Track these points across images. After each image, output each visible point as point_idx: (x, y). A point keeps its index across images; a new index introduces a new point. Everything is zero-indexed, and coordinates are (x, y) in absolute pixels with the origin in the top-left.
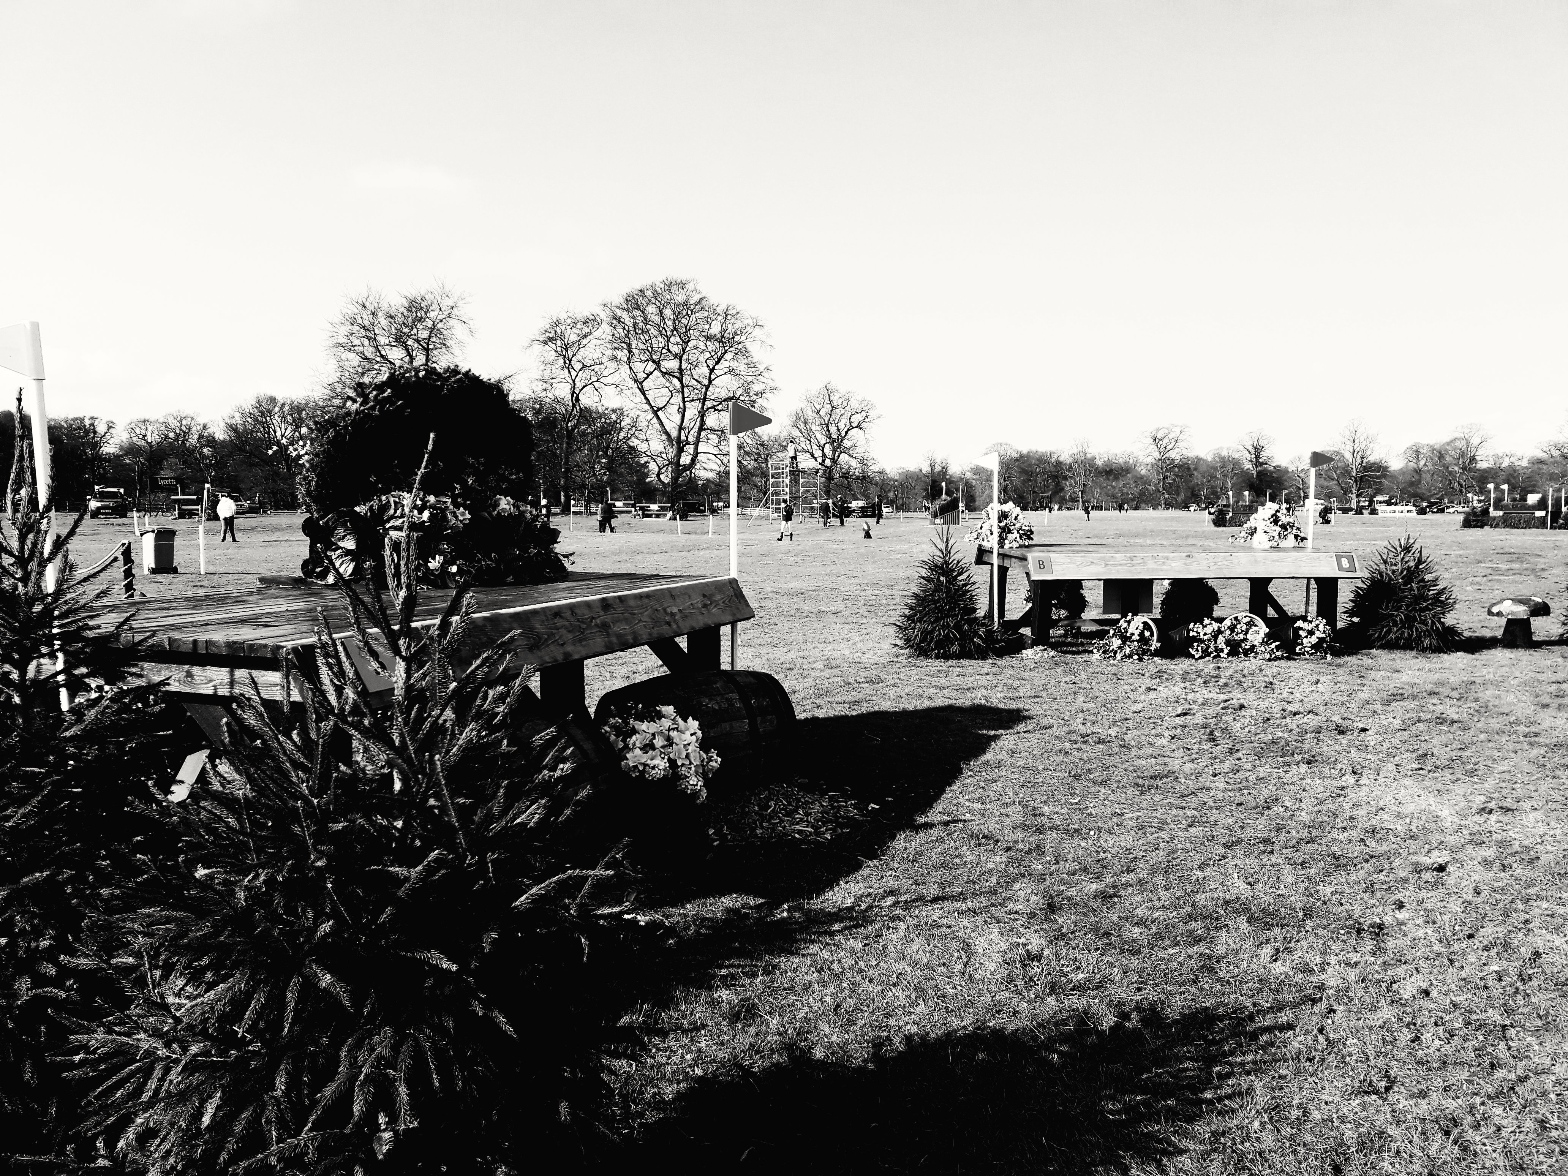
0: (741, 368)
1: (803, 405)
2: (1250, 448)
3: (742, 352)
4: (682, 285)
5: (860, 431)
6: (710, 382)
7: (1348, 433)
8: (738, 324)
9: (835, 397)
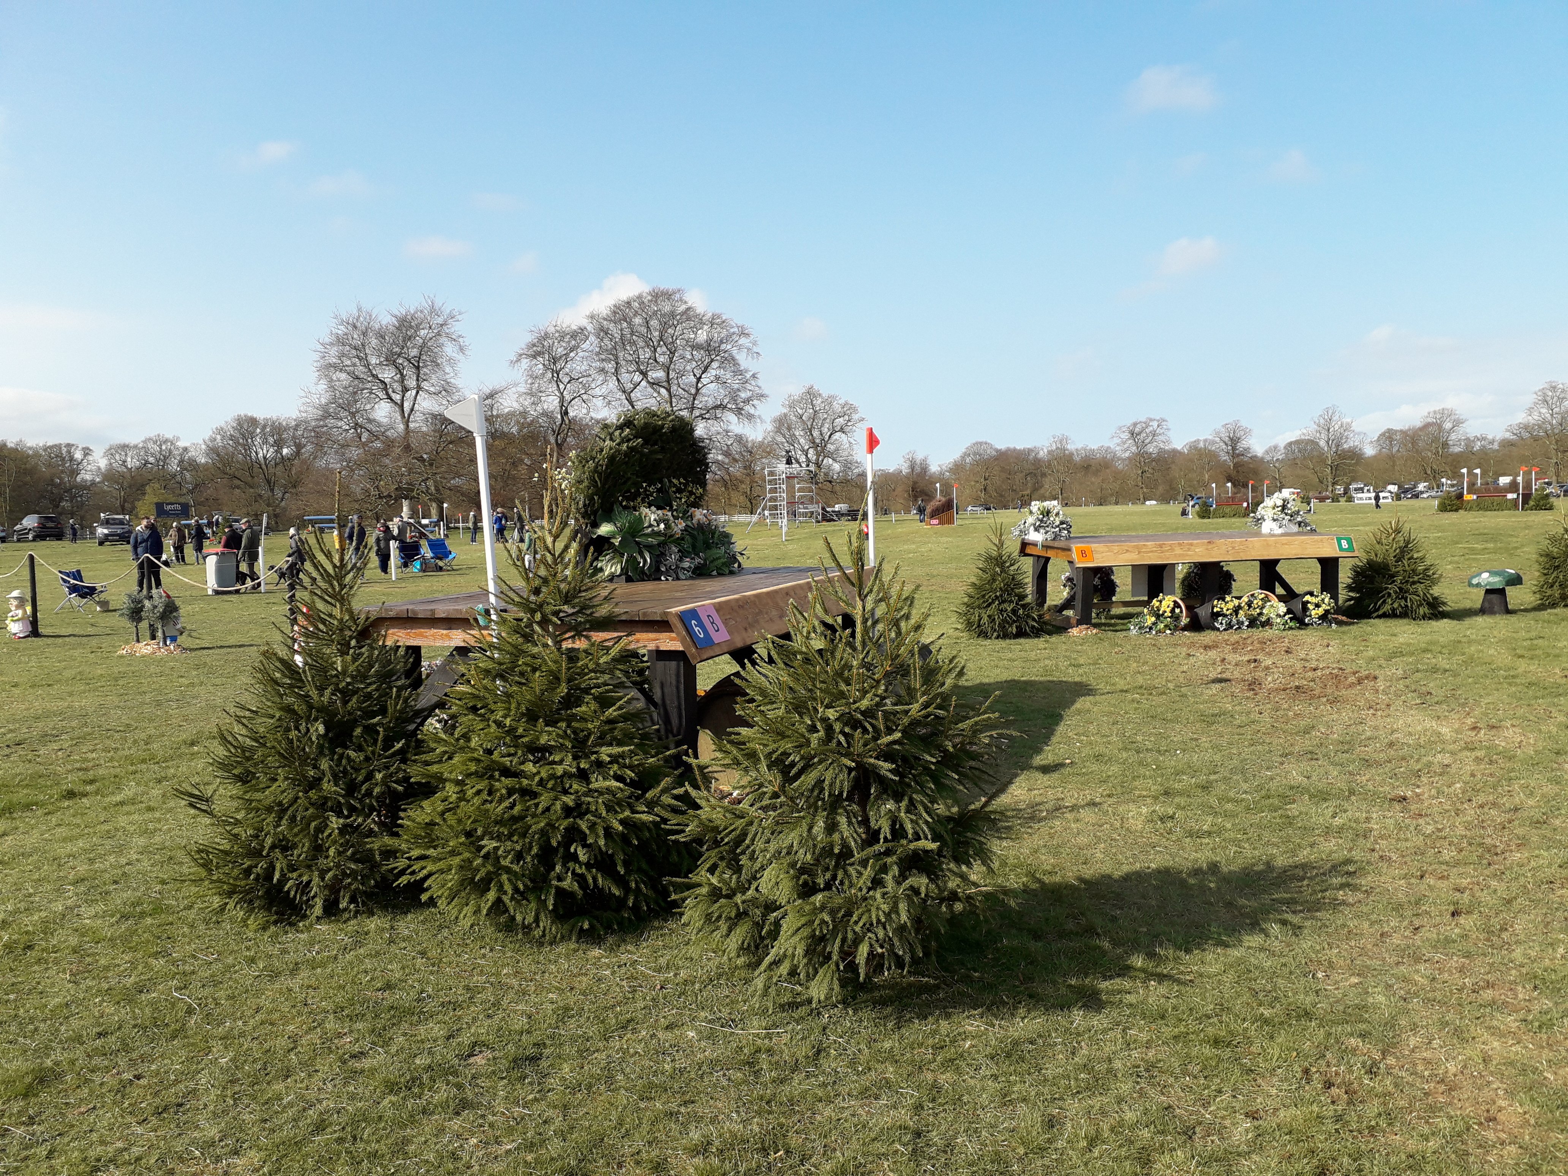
0: (728, 376)
1: (787, 410)
2: (1227, 439)
3: (730, 361)
4: (669, 296)
5: (845, 435)
6: (698, 390)
7: (1323, 422)
8: (724, 333)
9: (818, 402)
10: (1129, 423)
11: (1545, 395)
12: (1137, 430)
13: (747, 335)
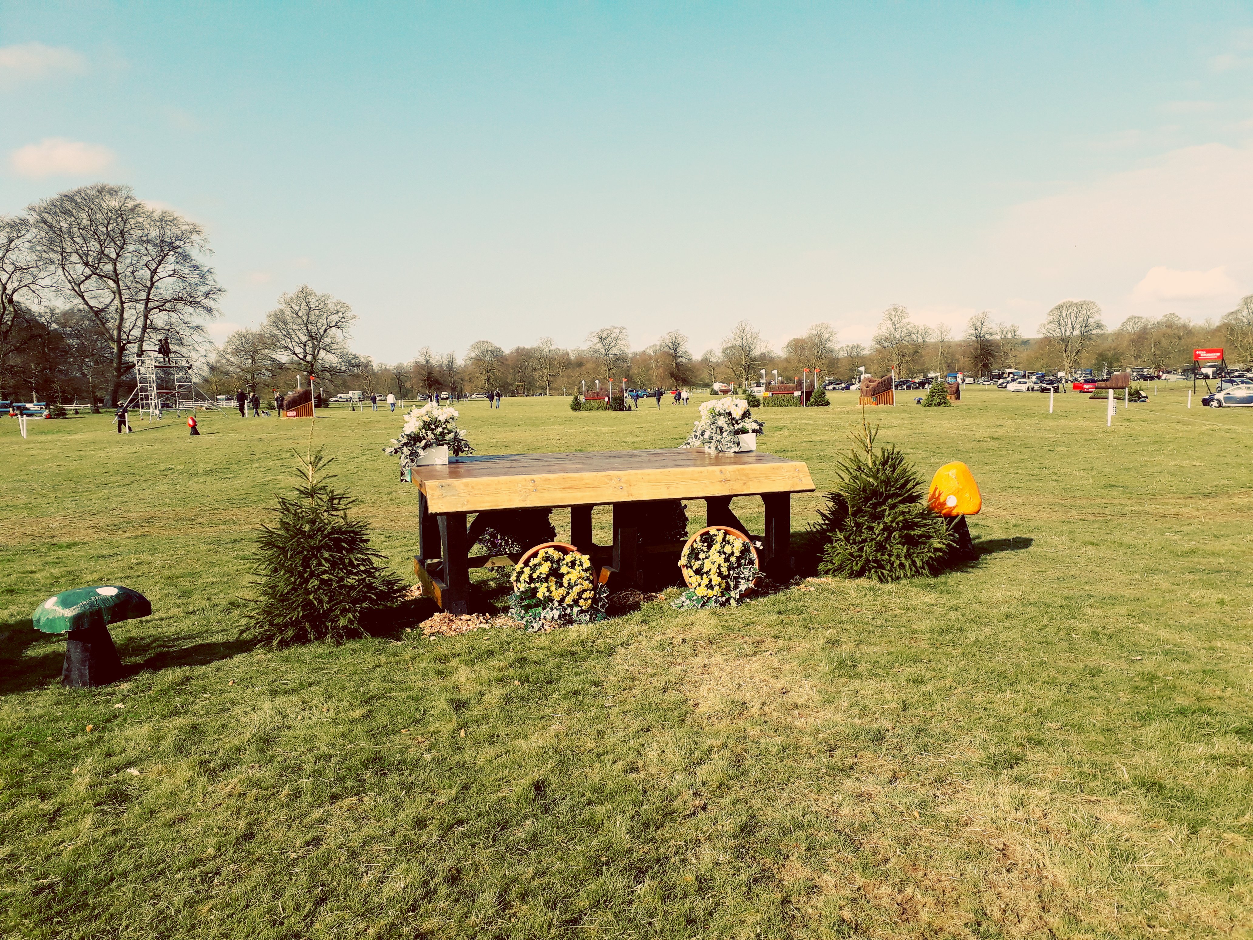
0: (186, 271)
1: (283, 306)
2: (670, 344)
3: (185, 257)
4: (113, 192)
5: (339, 330)
6: (153, 284)
7: (738, 332)
8: (176, 230)
9: (313, 301)
10: (598, 329)
11: (890, 315)
12: (604, 336)
13: (198, 232)
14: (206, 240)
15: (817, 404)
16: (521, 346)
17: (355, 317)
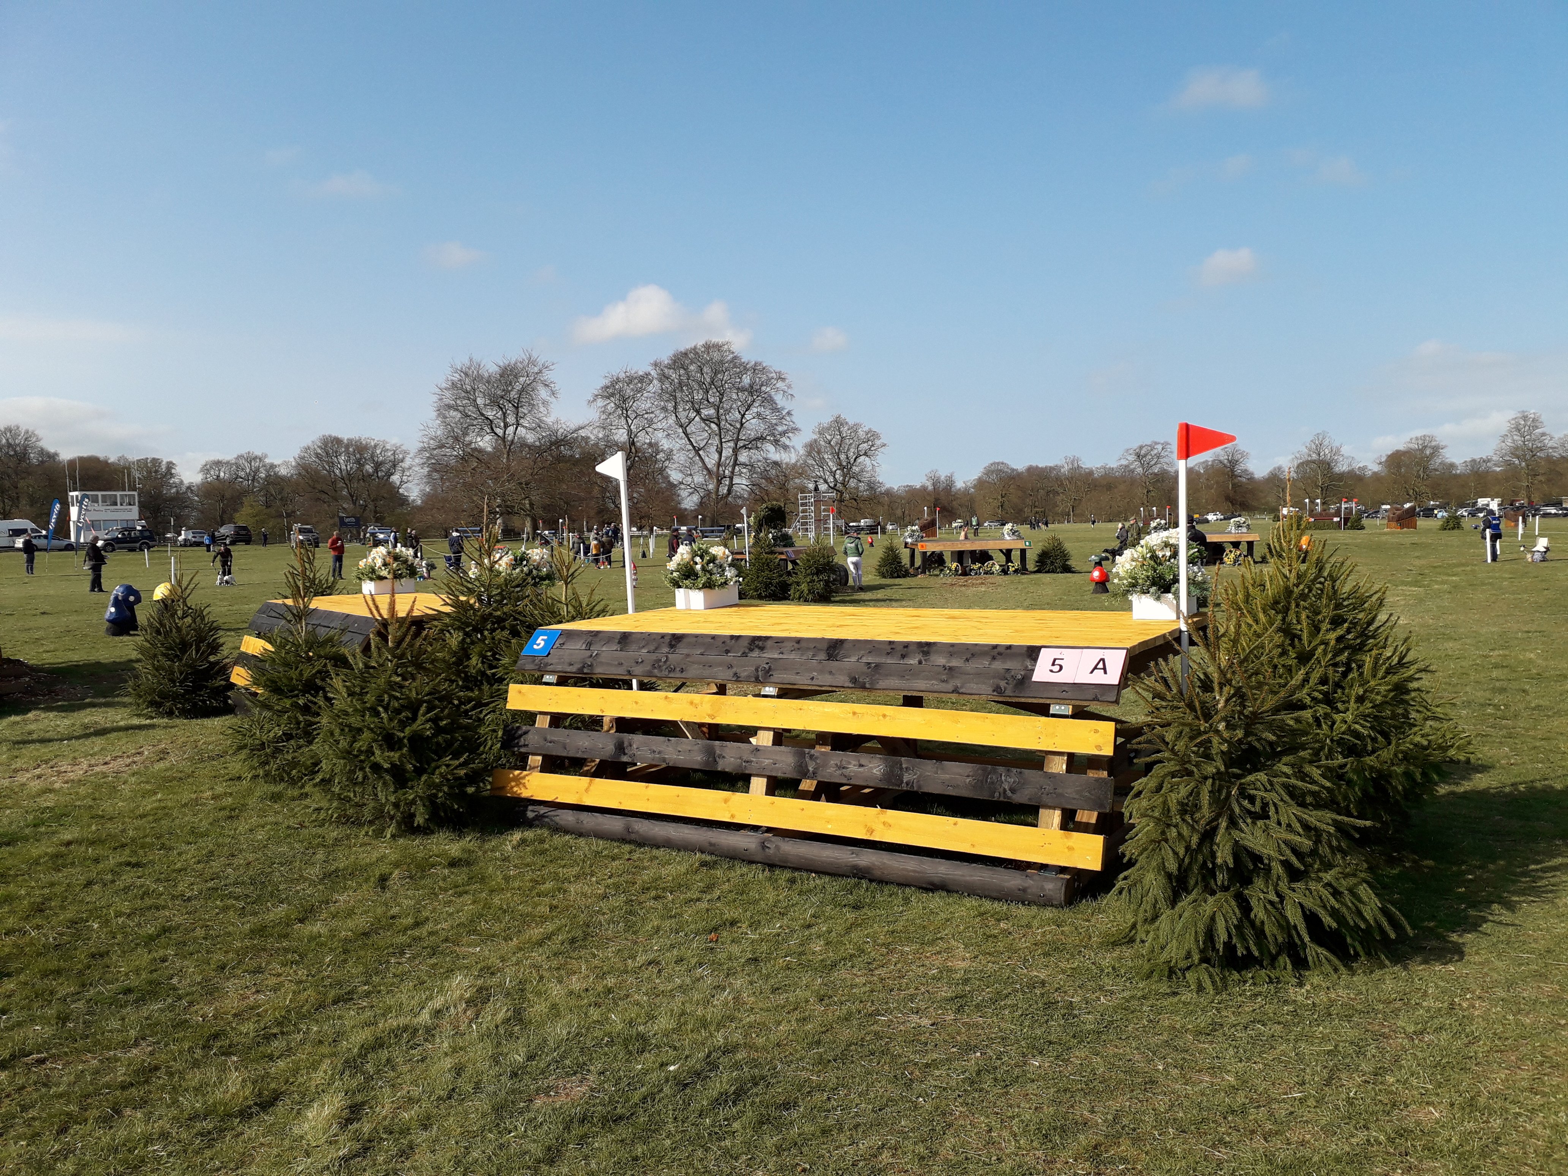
0: (768, 413)
1: (817, 436)
2: (1226, 463)
3: (769, 401)
4: (719, 347)
5: (869, 459)
6: (742, 425)
7: (1313, 446)
8: (764, 377)
13: (783, 380)
14: (789, 387)
15: (1353, 528)
16: (1034, 464)
17: (884, 445)
